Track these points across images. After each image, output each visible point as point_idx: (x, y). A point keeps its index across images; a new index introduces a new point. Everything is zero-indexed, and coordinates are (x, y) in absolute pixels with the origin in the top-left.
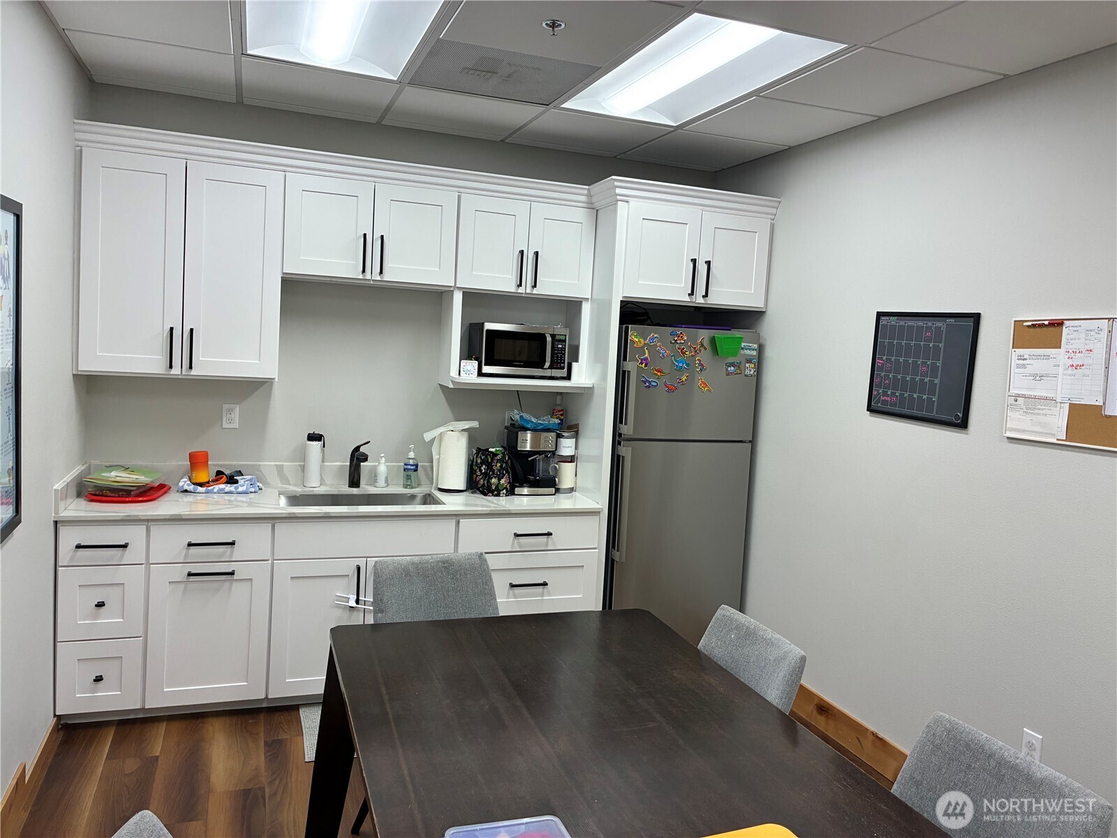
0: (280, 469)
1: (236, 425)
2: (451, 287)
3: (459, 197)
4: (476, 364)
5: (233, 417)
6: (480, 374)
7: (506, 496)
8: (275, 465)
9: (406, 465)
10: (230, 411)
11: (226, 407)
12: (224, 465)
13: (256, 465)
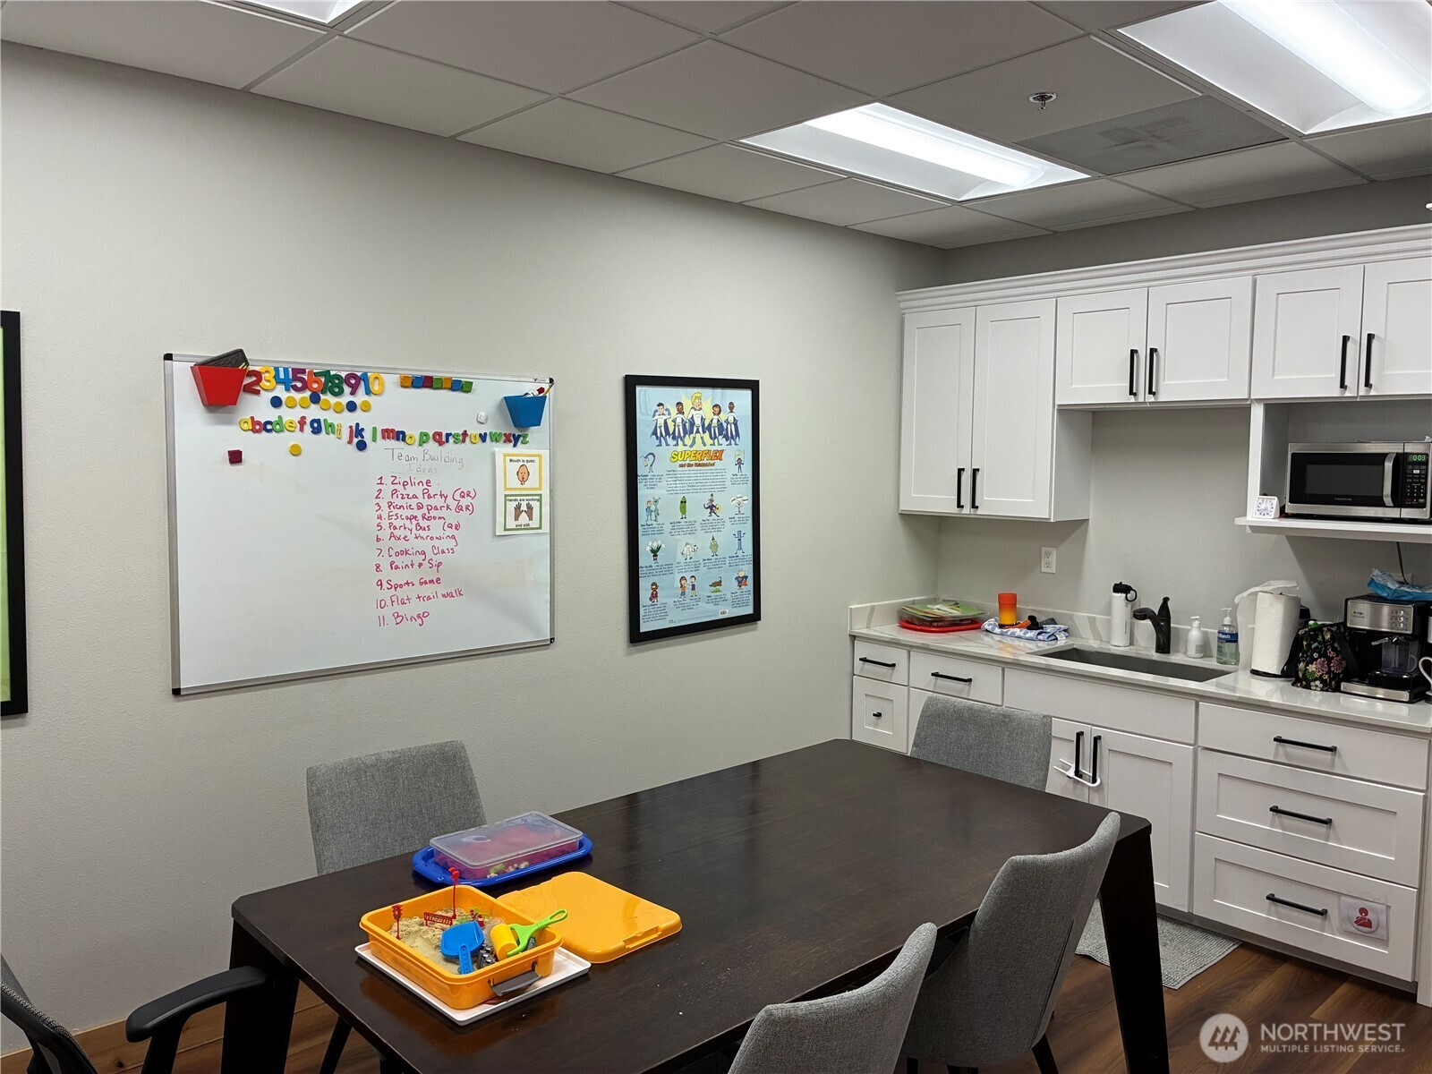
0: (1092, 621)
1: (1053, 570)
2: (1246, 400)
3: (1255, 283)
4: (1275, 500)
5: (1051, 561)
6: (1283, 514)
7: (1322, 690)
8: (1089, 617)
9: (1219, 632)
10: (1048, 554)
11: (1044, 549)
12: (1040, 611)
13: (1068, 614)
